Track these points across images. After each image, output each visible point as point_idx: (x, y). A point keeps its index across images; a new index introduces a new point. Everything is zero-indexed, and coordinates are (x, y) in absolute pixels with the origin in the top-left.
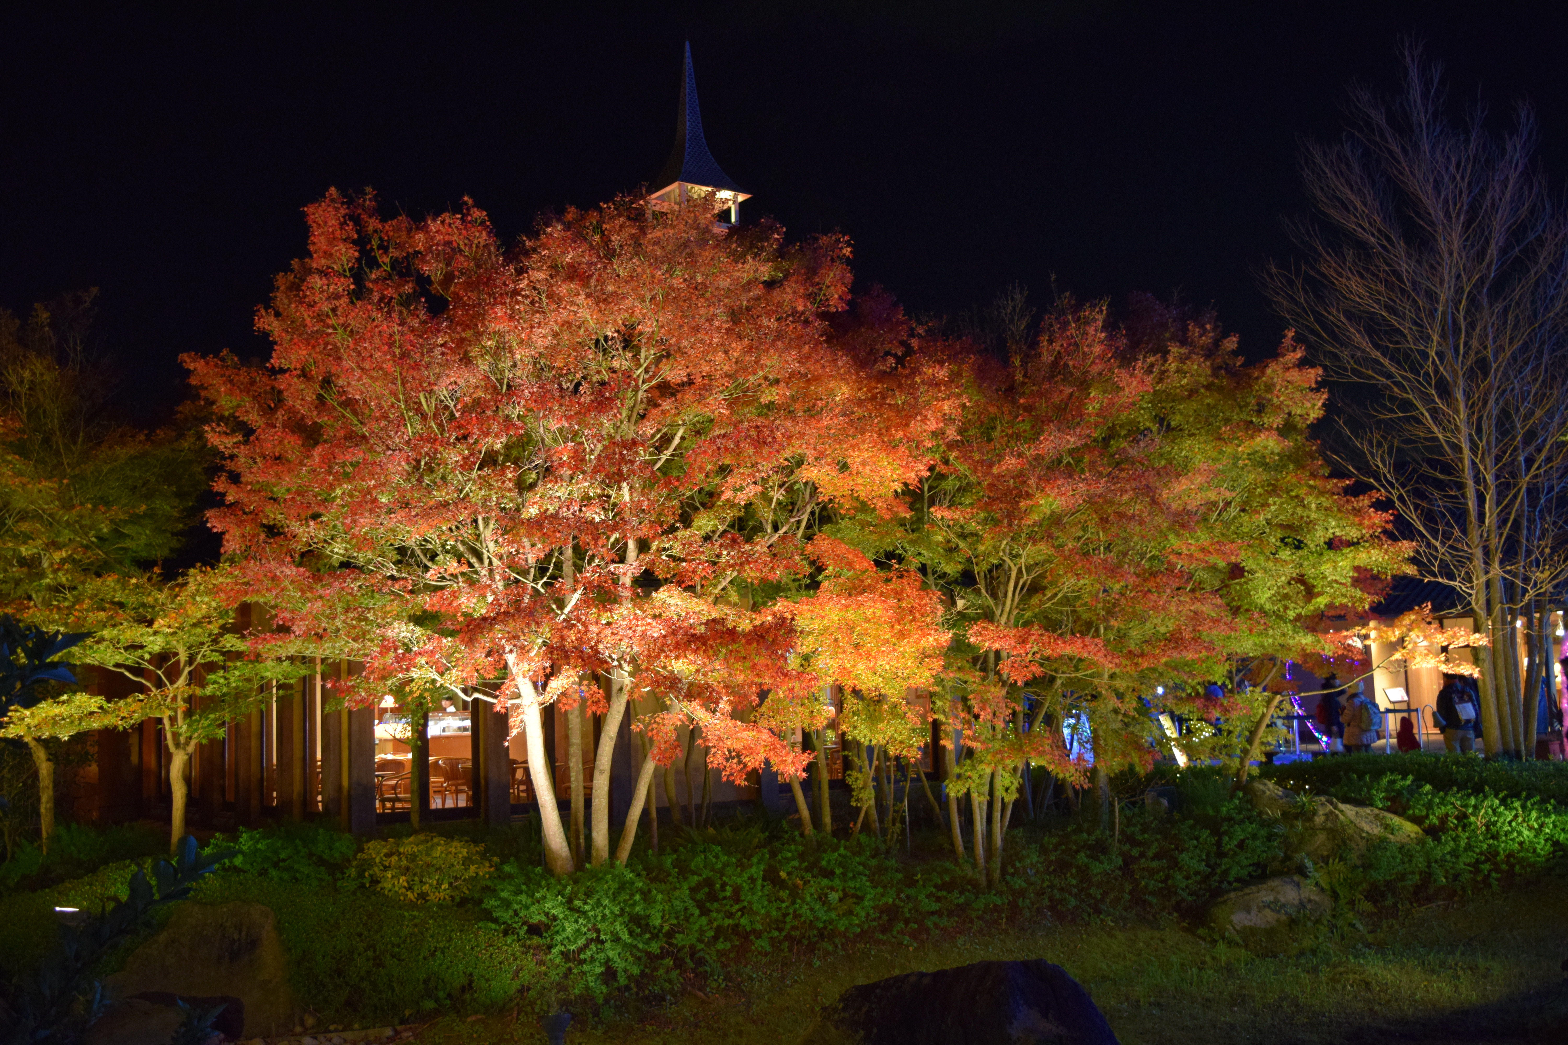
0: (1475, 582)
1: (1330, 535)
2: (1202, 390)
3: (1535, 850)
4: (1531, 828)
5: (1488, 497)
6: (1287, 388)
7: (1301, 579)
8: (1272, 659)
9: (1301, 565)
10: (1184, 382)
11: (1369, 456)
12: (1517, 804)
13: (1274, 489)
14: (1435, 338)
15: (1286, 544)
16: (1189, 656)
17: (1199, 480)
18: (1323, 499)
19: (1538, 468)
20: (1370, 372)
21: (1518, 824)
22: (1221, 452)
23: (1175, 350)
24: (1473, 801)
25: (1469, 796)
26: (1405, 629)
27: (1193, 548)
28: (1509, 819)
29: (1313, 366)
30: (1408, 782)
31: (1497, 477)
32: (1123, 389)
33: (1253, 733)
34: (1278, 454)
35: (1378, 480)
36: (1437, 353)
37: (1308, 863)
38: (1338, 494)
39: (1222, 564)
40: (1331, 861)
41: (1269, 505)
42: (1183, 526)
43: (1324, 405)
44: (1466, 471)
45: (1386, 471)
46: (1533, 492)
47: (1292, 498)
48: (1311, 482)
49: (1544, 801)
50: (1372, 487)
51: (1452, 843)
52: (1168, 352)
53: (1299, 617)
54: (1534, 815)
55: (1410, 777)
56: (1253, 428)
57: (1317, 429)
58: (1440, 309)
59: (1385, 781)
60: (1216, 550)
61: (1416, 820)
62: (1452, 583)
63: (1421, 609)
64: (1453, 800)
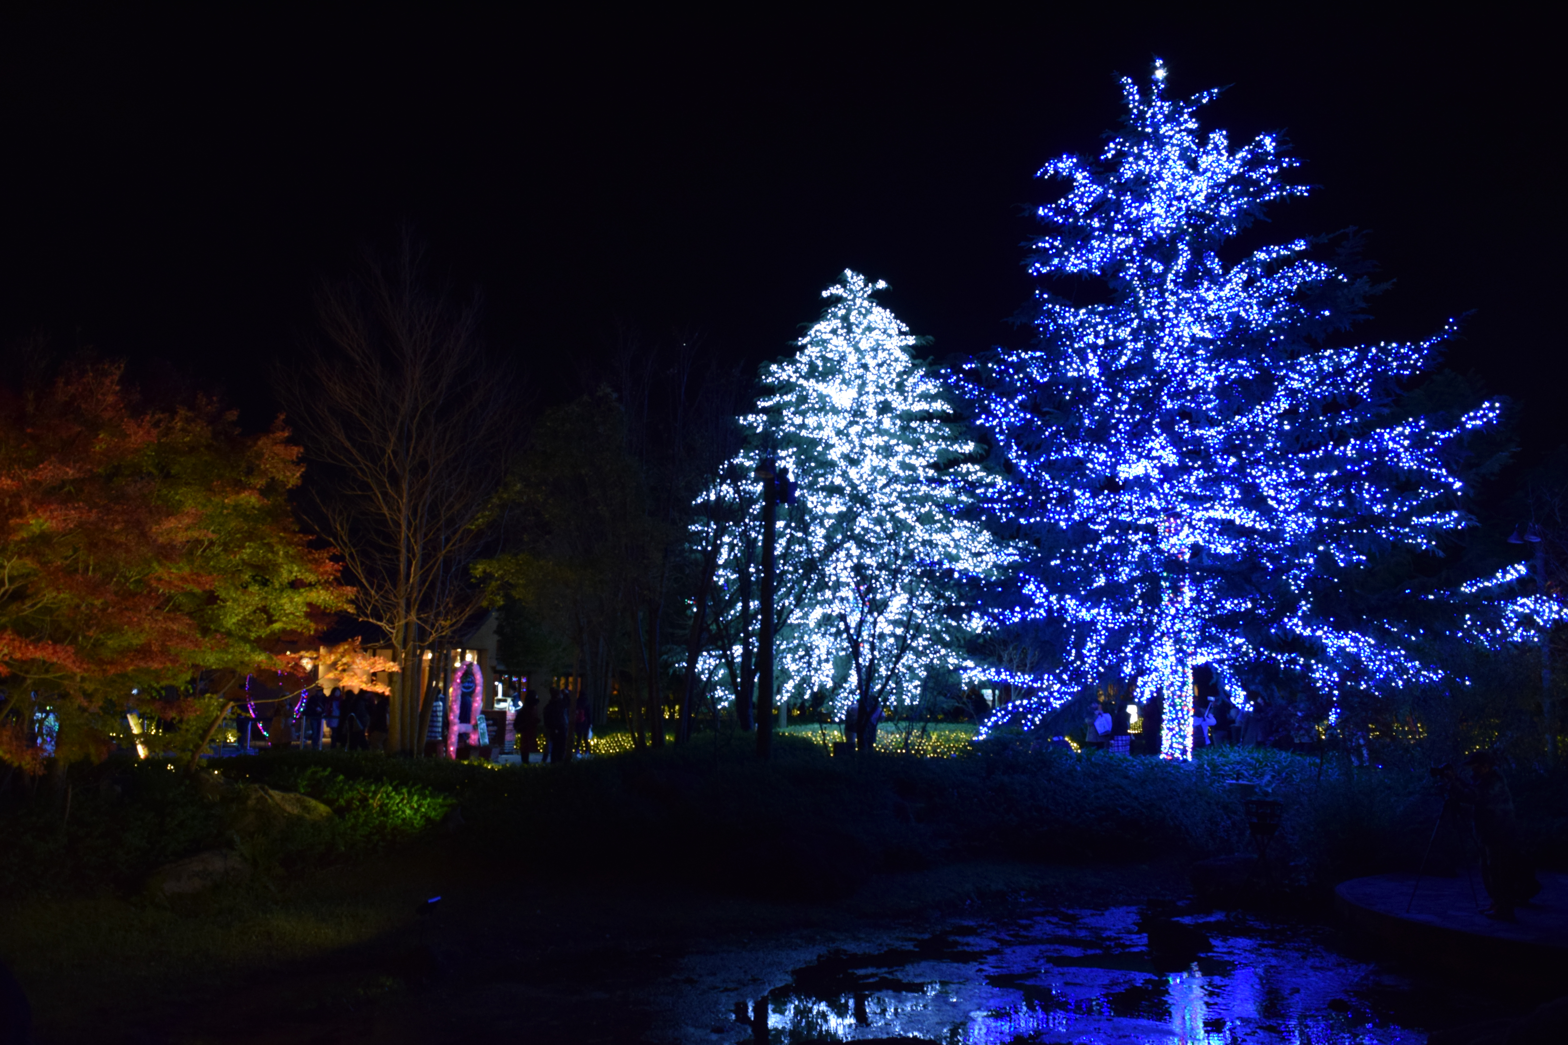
0: (396, 624)
1: (292, 578)
2: (202, 449)
3: (413, 824)
4: (412, 808)
5: (414, 563)
6: (273, 458)
7: (264, 610)
8: (233, 672)
9: (266, 598)
10: (187, 439)
11: (332, 521)
12: (405, 790)
13: (250, 536)
14: (393, 440)
15: (256, 581)
16: (155, 666)
17: (186, 521)
18: (290, 549)
19: (454, 545)
20: (342, 457)
21: (404, 805)
22: (209, 500)
23: (182, 412)
24: (373, 788)
25: (371, 784)
26: (339, 655)
27: (173, 576)
28: (398, 801)
29: (296, 445)
30: (327, 773)
31: (424, 549)
32: (130, 436)
33: (206, 731)
34: (258, 509)
35: (336, 539)
36: (393, 451)
37: (237, 838)
38: (303, 546)
39: (197, 590)
40: (256, 836)
41: (244, 548)
42: (166, 557)
43: (301, 476)
44: (402, 541)
45: (343, 533)
46: (447, 562)
47: (264, 544)
48: (281, 534)
49: (424, 788)
50: (331, 544)
51: (353, 820)
52: (176, 413)
53: (259, 639)
54: (416, 798)
55: (329, 769)
56: (239, 486)
57: (294, 494)
58: (400, 419)
59: (309, 772)
60: (193, 579)
61: (328, 803)
62: (379, 623)
63: (353, 641)
64: (359, 787)
